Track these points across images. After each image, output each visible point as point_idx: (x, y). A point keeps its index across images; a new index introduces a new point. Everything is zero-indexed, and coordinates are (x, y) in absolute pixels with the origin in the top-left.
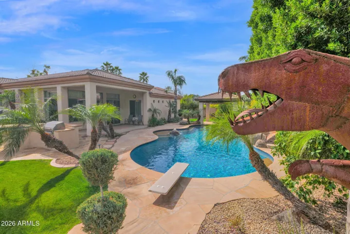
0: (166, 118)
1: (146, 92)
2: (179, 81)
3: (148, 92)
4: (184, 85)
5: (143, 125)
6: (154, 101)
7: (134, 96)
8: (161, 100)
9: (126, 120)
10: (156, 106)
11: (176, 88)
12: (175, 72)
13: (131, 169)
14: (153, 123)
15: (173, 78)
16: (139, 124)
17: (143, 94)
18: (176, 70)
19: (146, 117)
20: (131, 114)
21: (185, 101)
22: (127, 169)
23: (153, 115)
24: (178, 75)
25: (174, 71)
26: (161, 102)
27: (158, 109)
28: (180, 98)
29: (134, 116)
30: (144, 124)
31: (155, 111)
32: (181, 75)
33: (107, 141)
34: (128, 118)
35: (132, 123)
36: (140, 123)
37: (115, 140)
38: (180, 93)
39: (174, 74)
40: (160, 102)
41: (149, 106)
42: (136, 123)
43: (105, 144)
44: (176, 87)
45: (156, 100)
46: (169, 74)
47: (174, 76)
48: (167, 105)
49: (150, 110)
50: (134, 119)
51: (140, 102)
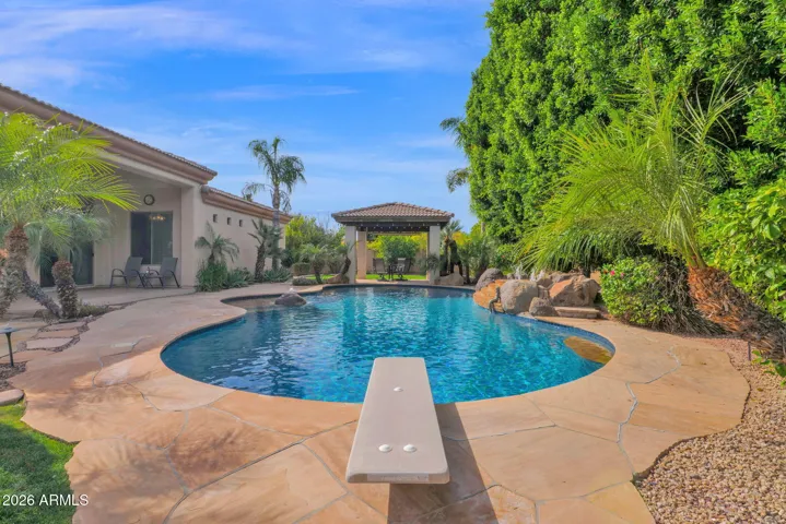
0: (252, 270)
1: (190, 188)
2: (287, 172)
3: (197, 187)
4: (298, 185)
5: (179, 286)
6: (215, 216)
7: (149, 200)
8: (236, 217)
9: (117, 273)
10: (221, 231)
11: (277, 190)
12: (275, 146)
13: (184, 406)
14: (214, 278)
15: (270, 161)
16: (163, 285)
17: (178, 192)
18: (277, 141)
19: (190, 262)
20: (134, 254)
21: (296, 229)
22: (168, 407)
23: (212, 257)
24: (282, 153)
25: (270, 142)
26: (235, 222)
27: (227, 241)
28: (286, 218)
29: (146, 261)
30: (182, 283)
31: (218, 245)
32: (291, 155)
33: (41, 329)
34: (123, 269)
35: (138, 282)
36: (168, 280)
37: (79, 324)
38: (287, 204)
39: (271, 152)
40: (232, 221)
41: (199, 231)
42: (155, 282)
43: (35, 338)
44: (276, 185)
45: (223, 214)
46: (258, 148)
47: (273, 157)
48: (253, 231)
49: (202, 242)
50: (145, 269)
51: (169, 216)
